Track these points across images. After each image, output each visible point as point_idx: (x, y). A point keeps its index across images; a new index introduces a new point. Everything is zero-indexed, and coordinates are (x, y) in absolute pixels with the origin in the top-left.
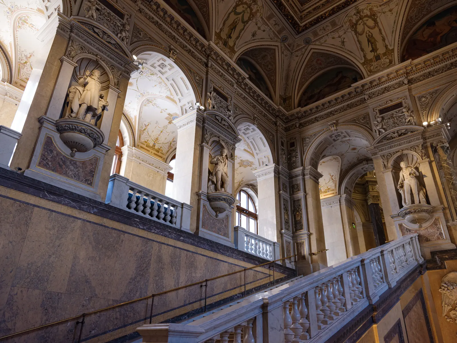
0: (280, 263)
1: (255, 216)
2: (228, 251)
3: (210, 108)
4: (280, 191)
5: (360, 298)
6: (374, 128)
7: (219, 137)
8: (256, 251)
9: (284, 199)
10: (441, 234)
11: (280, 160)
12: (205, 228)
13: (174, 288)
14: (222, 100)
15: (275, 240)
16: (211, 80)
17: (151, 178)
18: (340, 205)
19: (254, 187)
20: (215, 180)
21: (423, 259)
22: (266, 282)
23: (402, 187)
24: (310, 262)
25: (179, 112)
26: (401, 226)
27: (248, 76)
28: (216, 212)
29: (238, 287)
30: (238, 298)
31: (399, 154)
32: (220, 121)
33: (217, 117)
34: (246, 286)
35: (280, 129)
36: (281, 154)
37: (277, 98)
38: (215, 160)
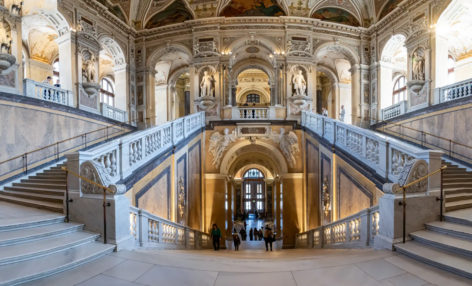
0: (128, 123)
1: (113, 95)
2: (97, 117)
3: (80, 30)
4: (129, 80)
5: (168, 142)
6: (194, 49)
7: (88, 48)
8: (113, 117)
9: (132, 85)
10: (216, 113)
11: (130, 61)
12: (83, 104)
13: (68, 138)
14: (89, 24)
15: (125, 110)
16: (79, 13)
17: (43, 76)
18: (167, 90)
19: (112, 77)
20: (87, 75)
21: (205, 125)
22: (119, 134)
23: (203, 85)
24: (146, 123)
25: (58, 34)
26: (198, 106)
27: (107, 9)
28: (89, 94)
29: (104, 137)
30: (104, 143)
31: (205, 66)
32: (88, 38)
33: (86, 36)
34: (108, 136)
35: (131, 41)
36: (131, 58)
37: (130, 22)
38: (86, 62)
